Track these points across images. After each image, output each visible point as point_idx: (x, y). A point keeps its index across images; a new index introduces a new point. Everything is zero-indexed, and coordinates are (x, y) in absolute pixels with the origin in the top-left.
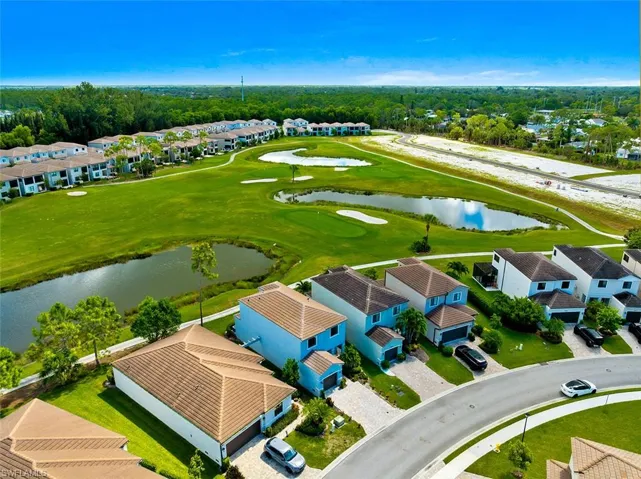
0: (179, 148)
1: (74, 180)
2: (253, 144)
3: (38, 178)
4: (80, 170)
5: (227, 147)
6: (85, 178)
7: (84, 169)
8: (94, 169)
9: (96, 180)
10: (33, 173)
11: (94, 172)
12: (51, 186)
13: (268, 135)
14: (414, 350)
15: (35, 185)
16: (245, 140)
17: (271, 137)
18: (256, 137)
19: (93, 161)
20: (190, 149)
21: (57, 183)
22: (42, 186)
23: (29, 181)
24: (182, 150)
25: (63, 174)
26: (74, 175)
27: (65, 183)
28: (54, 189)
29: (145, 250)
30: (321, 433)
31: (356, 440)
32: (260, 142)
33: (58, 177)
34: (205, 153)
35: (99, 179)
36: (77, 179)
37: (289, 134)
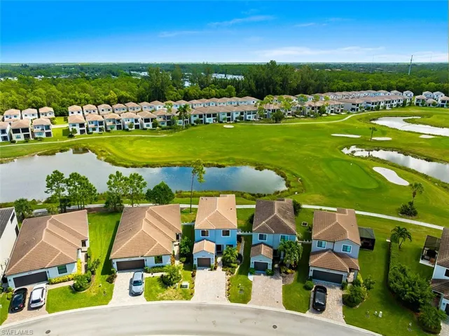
0: (310, 106)
1: (234, 119)
2: (378, 109)
3: (214, 115)
4: (239, 113)
5: (353, 109)
6: (241, 119)
7: (242, 113)
8: (248, 114)
9: (247, 120)
10: (212, 112)
11: (248, 116)
12: (221, 120)
13: (395, 103)
14: (286, 273)
15: (212, 118)
16: (370, 105)
17: (398, 105)
18: (382, 104)
19: (248, 109)
20: (319, 108)
21: (224, 119)
22: (216, 120)
23: (209, 116)
24: (313, 109)
25: (229, 114)
26: (235, 116)
27: (229, 120)
28: (221, 122)
29: (223, 164)
30: (169, 285)
31: (182, 299)
32: (385, 108)
33: (226, 116)
34: (332, 112)
35: (249, 120)
36: (236, 118)
37: (417, 104)
